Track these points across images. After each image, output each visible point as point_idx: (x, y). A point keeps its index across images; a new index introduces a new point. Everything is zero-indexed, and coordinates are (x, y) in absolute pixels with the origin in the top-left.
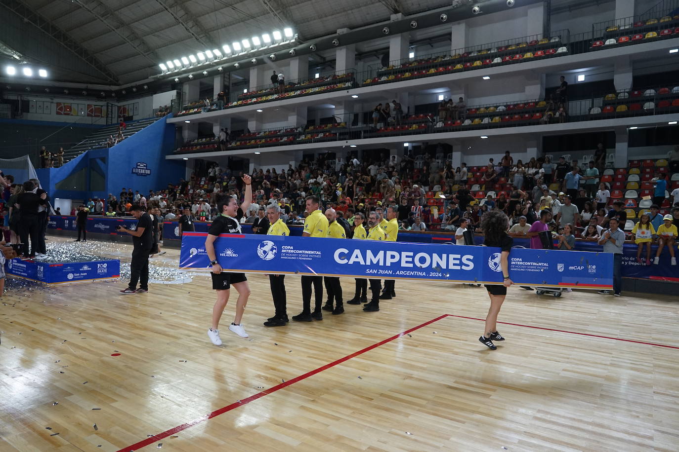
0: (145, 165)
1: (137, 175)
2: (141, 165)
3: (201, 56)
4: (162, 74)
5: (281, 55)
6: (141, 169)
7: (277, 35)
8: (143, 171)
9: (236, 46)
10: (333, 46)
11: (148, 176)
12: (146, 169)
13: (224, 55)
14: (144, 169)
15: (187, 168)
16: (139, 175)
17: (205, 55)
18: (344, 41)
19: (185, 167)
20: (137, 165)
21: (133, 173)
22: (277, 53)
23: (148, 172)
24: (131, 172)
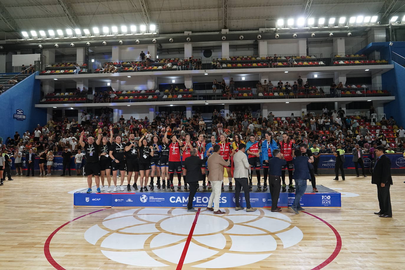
0: (22, 111)
1: (17, 120)
2: (20, 112)
3: (69, 32)
4: (23, 40)
5: (145, 41)
6: (19, 114)
7: (143, 28)
8: (20, 117)
9: (106, 30)
10: (186, 41)
11: (24, 120)
12: (23, 115)
13: (92, 34)
14: (22, 115)
15: (48, 114)
16: (18, 120)
17: (74, 32)
18: (194, 39)
19: (46, 113)
20: (17, 112)
21: (14, 118)
22: (141, 39)
23: (24, 117)
24: (13, 117)
